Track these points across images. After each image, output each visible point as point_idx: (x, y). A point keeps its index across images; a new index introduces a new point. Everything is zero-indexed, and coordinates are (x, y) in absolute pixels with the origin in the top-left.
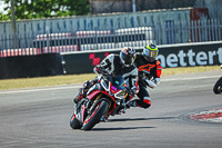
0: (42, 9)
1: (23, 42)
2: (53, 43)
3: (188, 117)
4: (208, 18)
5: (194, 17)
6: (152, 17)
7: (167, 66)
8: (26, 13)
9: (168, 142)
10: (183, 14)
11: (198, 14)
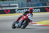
7: (21, 13)
10: (25, 1)
11: (28, 1)
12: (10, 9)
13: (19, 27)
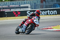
3: (40, 29)
5: (42, 2)
10: (39, 1)
11: (43, 1)
12: (20, 10)
13: (23, 32)
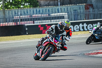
0: (17, 4)
1: (8, 19)
2: (22, 20)
3: (84, 54)
4: (93, 9)
5: (87, 8)
6: (67, 8)
7: (74, 31)
8: (9, 6)
9: (74, 66)
10: (81, 7)
